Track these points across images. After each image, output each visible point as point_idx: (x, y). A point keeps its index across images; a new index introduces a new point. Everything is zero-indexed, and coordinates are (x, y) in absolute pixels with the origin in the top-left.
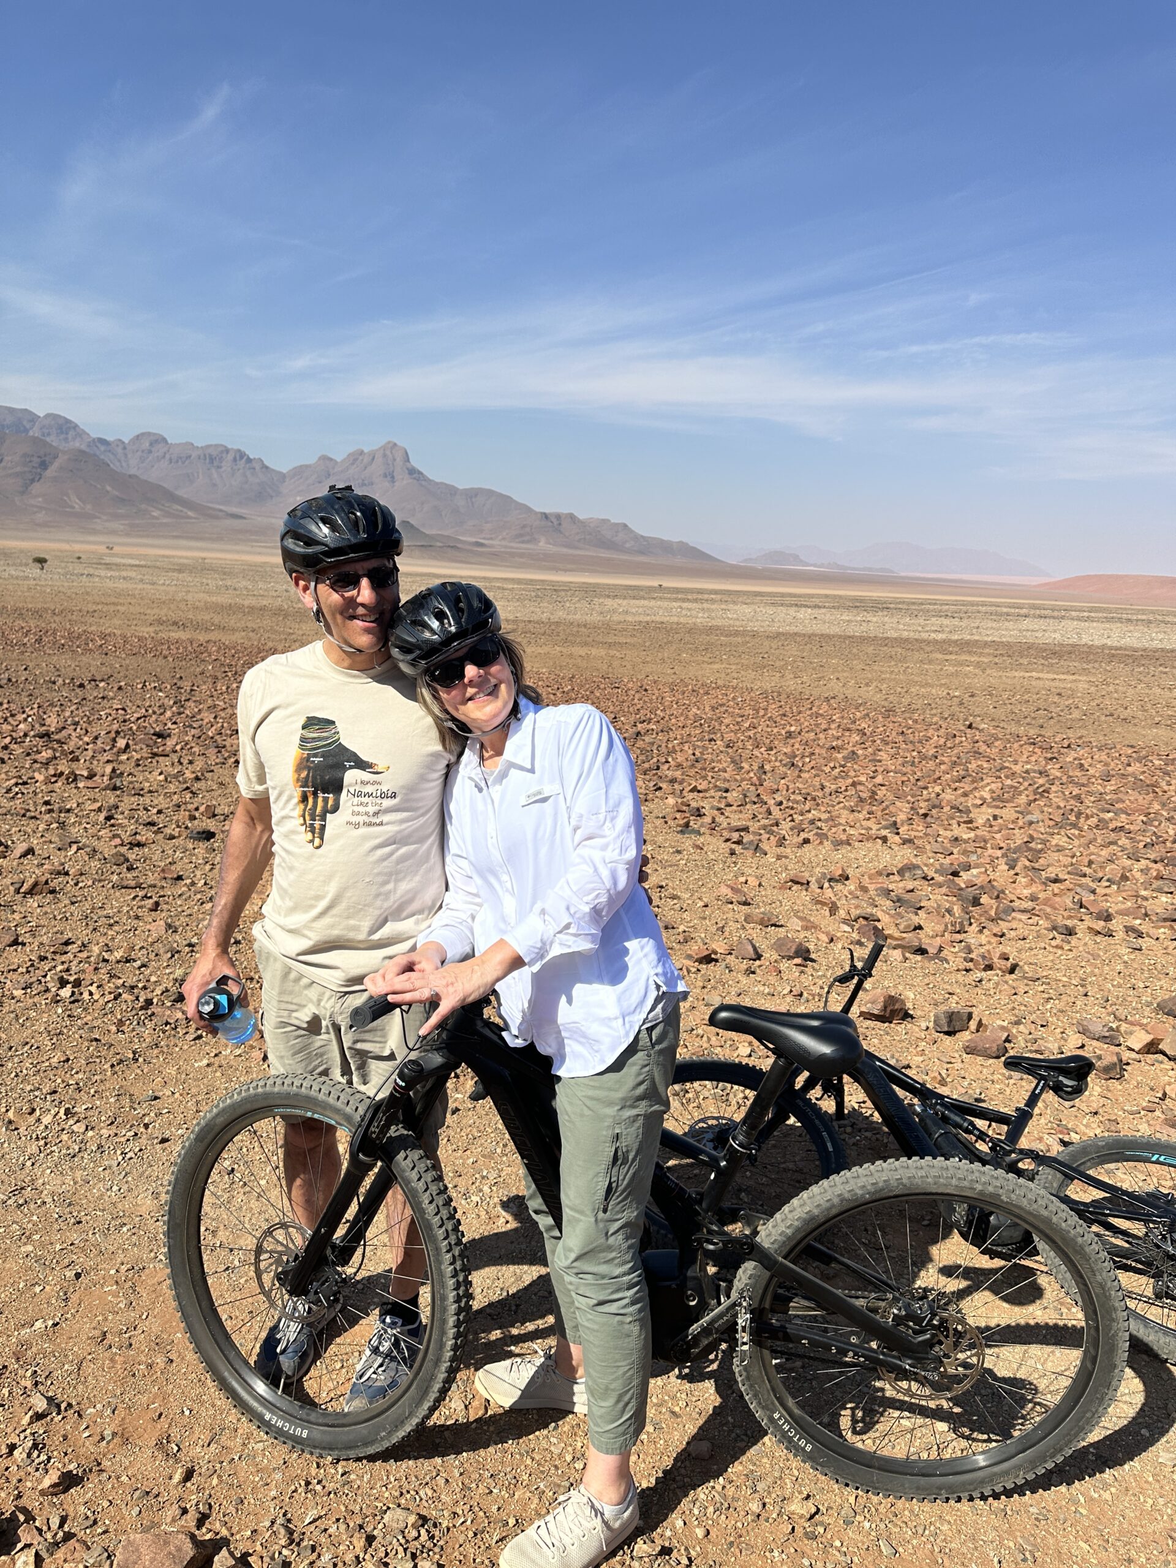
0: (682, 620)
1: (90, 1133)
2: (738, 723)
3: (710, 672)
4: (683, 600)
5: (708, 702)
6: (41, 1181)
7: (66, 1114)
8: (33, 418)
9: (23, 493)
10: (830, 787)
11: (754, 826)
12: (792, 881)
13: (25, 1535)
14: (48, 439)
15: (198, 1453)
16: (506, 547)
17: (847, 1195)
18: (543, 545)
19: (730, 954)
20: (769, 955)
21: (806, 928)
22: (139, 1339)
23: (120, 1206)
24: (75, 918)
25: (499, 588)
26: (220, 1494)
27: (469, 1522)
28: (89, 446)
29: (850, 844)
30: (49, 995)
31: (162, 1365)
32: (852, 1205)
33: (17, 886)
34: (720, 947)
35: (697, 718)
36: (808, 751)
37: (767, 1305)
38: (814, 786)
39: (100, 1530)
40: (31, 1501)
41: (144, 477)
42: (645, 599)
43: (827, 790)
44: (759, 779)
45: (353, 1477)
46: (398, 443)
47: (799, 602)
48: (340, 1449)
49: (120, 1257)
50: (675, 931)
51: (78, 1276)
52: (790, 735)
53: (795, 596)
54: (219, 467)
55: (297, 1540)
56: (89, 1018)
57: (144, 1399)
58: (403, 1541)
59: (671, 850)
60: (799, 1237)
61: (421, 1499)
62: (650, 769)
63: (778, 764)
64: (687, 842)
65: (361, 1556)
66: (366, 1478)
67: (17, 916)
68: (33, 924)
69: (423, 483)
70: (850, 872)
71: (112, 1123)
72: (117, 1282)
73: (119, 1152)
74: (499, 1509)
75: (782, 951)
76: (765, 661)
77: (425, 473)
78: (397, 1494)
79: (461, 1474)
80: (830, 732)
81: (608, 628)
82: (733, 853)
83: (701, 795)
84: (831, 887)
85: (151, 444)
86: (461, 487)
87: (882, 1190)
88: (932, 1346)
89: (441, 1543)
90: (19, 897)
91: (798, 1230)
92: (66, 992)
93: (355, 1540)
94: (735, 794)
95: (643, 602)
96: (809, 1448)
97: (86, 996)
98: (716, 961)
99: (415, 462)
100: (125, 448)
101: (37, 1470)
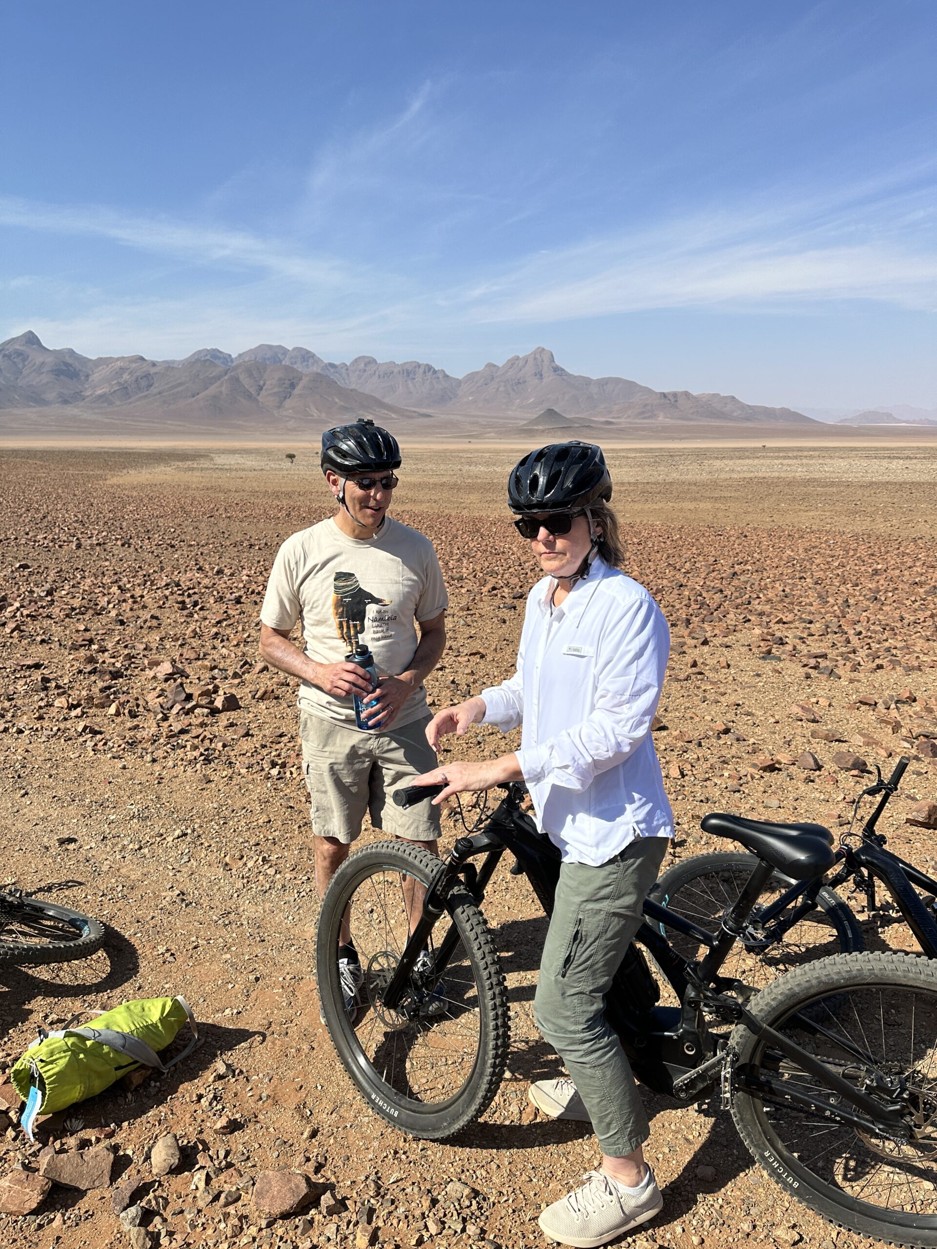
0: (782, 475)
1: (278, 876)
2: (828, 562)
3: (805, 519)
4: (785, 458)
5: (801, 545)
6: (242, 909)
7: (263, 861)
8: (285, 351)
9: (279, 407)
10: (909, 618)
11: (832, 653)
12: (861, 702)
13: (202, 1160)
14: (295, 366)
15: (324, 1118)
16: (630, 423)
17: (824, 979)
18: (662, 419)
19: (794, 764)
20: (830, 766)
21: (868, 744)
22: (293, 1030)
23: (292, 931)
24: (289, 718)
25: (624, 457)
26: (334, 1150)
27: (511, 1201)
28: (322, 369)
29: (921, 670)
30: (263, 773)
31: (307, 1051)
32: (828, 988)
33: (253, 693)
34: (784, 758)
35: (790, 559)
36: (892, 586)
37: (757, 1062)
38: (894, 617)
39: (250, 1164)
40: (208, 1137)
41: (361, 391)
42: (748, 458)
43: (906, 622)
44: (842, 612)
45: (429, 1152)
46: (546, 348)
47: (892, 455)
48: (418, 1130)
49: (288, 968)
50: (746, 743)
51: (257, 979)
52: (876, 572)
53: (888, 449)
54: (414, 379)
55: (382, 1194)
56: (288, 791)
57: (291, 1074)
58: (458, 1207)
59: (752, 674)
60: (782, 1009)
61: (477, 1178)
62: (743, 604)
63: (861, 598)
64: (767, 667)
65: (427, 1213)
66: (439, 1154)
67: (251, 715)
68: (261, 721)
69: (565, 377)
70: (917, 695)
71: (294, 869)
72: (283, 987)
73: (295, 891)
74: (535, 1194)
75: (841, 763)
76: (858, 508)
77: (567, 370)
78: (459, 1171)
79: (510, 1163)
80: (915, 569)
81: (715, 485)
82: (808, 677)
83: (786, 626)
84: (897, 708)
85: (366, 365)
86: (594, 378)
87: (855, 977)
88: (902, 1116)
89: (487, 1213)
90: (254, 701)
91: (781, 1003)
92: (274, 772)
93: (423, 1201)
94: (818, 625)
95: (747, 461)
96: (796, 1185)
97: (288, 775)
98: (780, 770)
99: (558, 362)
100: (347, 369)
101: (215, 1115)
